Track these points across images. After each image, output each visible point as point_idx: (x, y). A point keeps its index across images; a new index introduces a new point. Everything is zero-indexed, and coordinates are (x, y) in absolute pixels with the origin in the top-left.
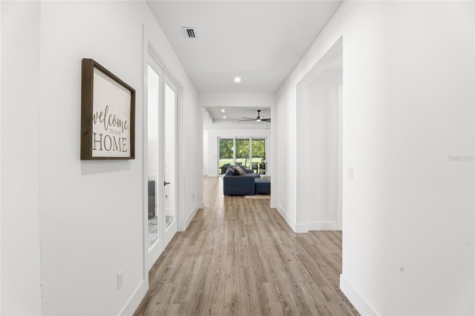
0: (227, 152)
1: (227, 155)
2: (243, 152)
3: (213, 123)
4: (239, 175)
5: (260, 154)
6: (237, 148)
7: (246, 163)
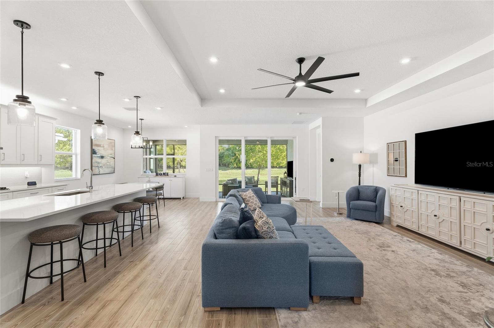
0: (234, 161)
1: (235, 165)
2: (254, 162)
3: (202, 105)
4: (256, 235)
5: (277, 163)
6: (247, 157)
7: (259, 175)
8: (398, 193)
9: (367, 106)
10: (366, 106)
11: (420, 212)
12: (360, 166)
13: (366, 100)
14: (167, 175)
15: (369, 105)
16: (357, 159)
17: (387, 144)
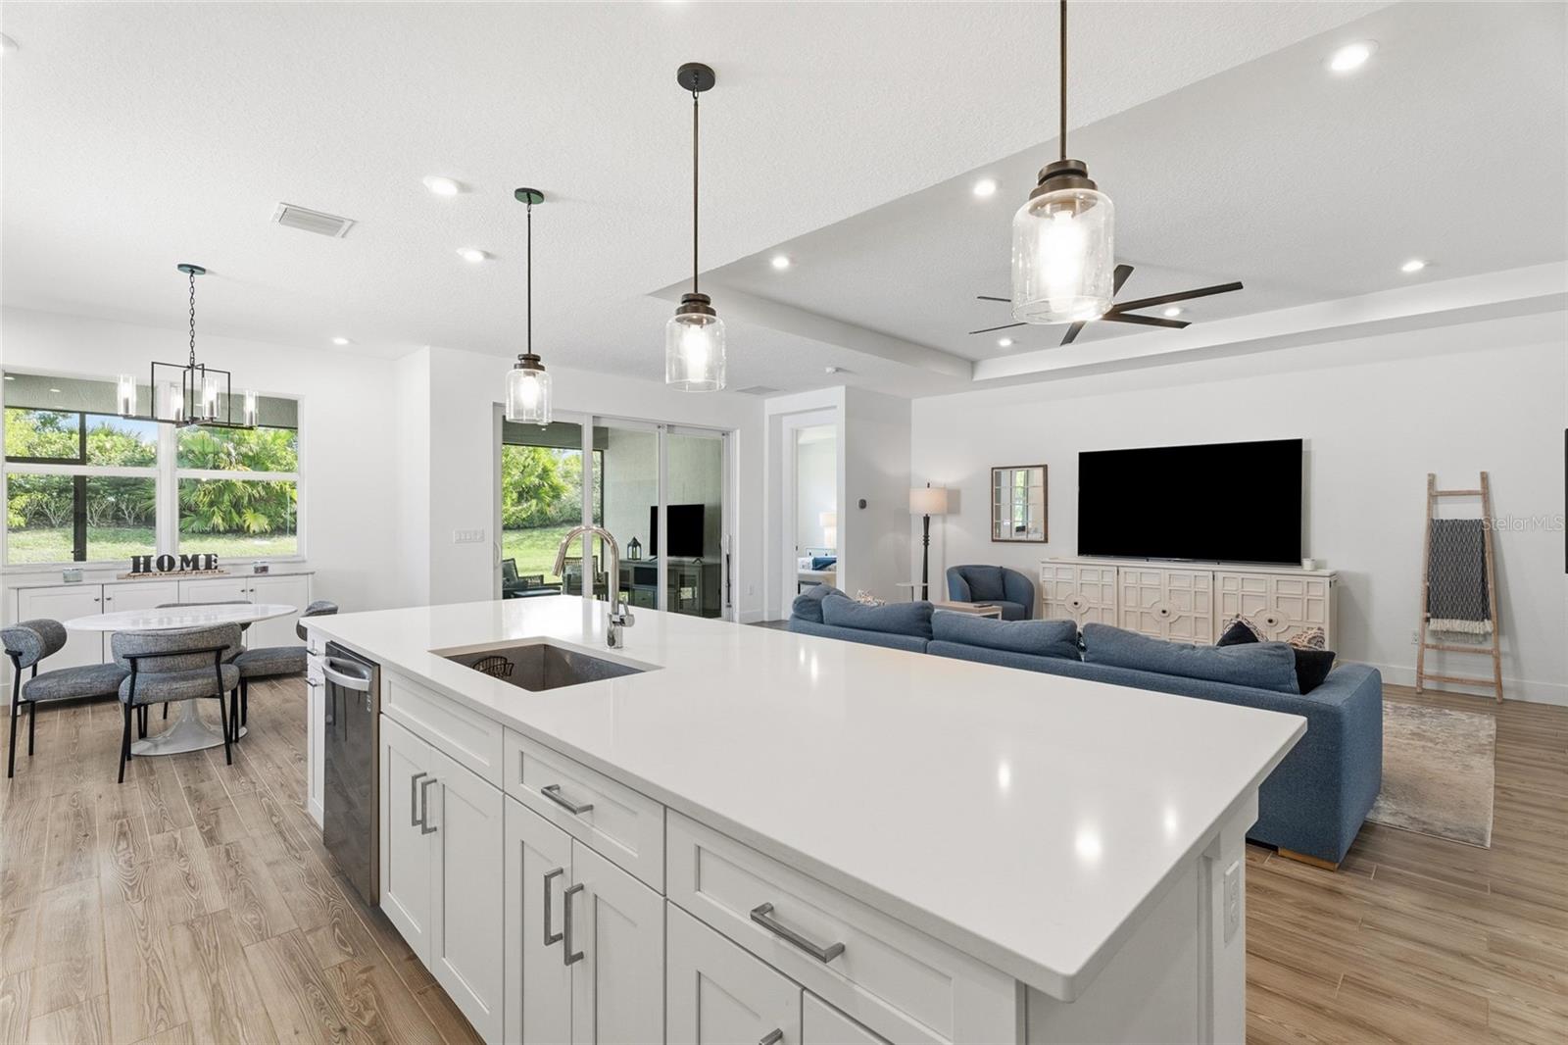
8: (1064, 576)
9: (975, 379)
10: (972, 378)
11: (1123, 609)
12: (927, 519)
13: (973, 364)
14: (208, 566)
15: (980, 376)
16: (922, 501)
17: (993, 469)
